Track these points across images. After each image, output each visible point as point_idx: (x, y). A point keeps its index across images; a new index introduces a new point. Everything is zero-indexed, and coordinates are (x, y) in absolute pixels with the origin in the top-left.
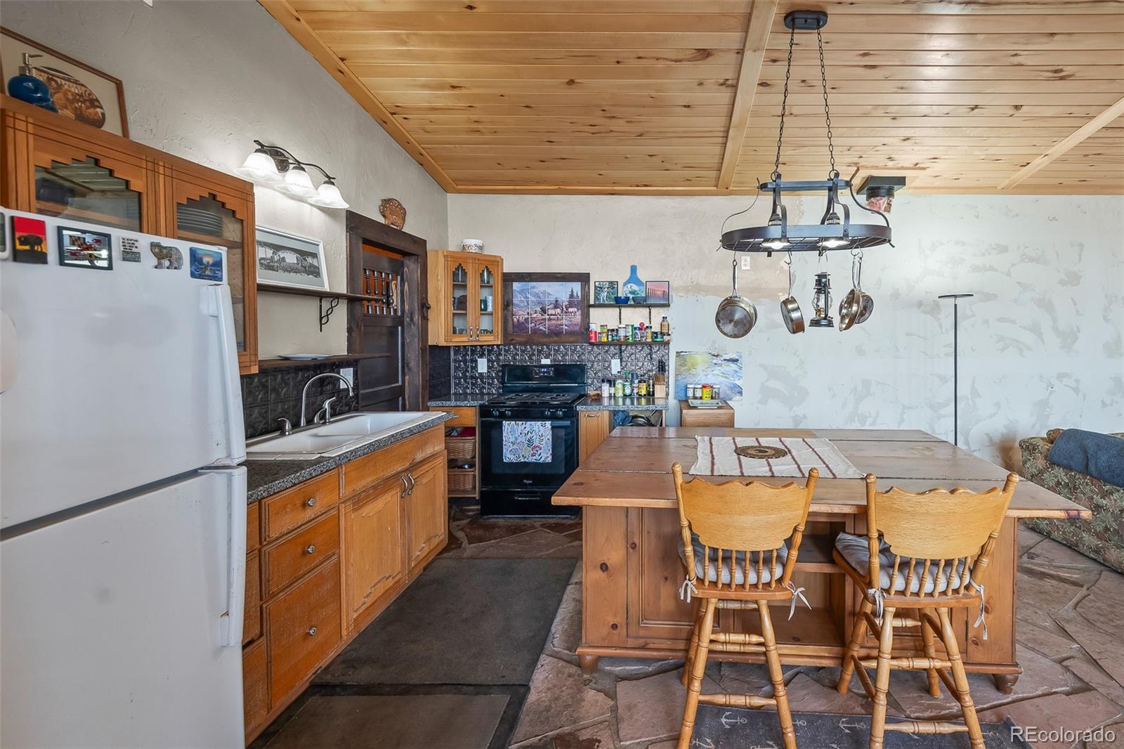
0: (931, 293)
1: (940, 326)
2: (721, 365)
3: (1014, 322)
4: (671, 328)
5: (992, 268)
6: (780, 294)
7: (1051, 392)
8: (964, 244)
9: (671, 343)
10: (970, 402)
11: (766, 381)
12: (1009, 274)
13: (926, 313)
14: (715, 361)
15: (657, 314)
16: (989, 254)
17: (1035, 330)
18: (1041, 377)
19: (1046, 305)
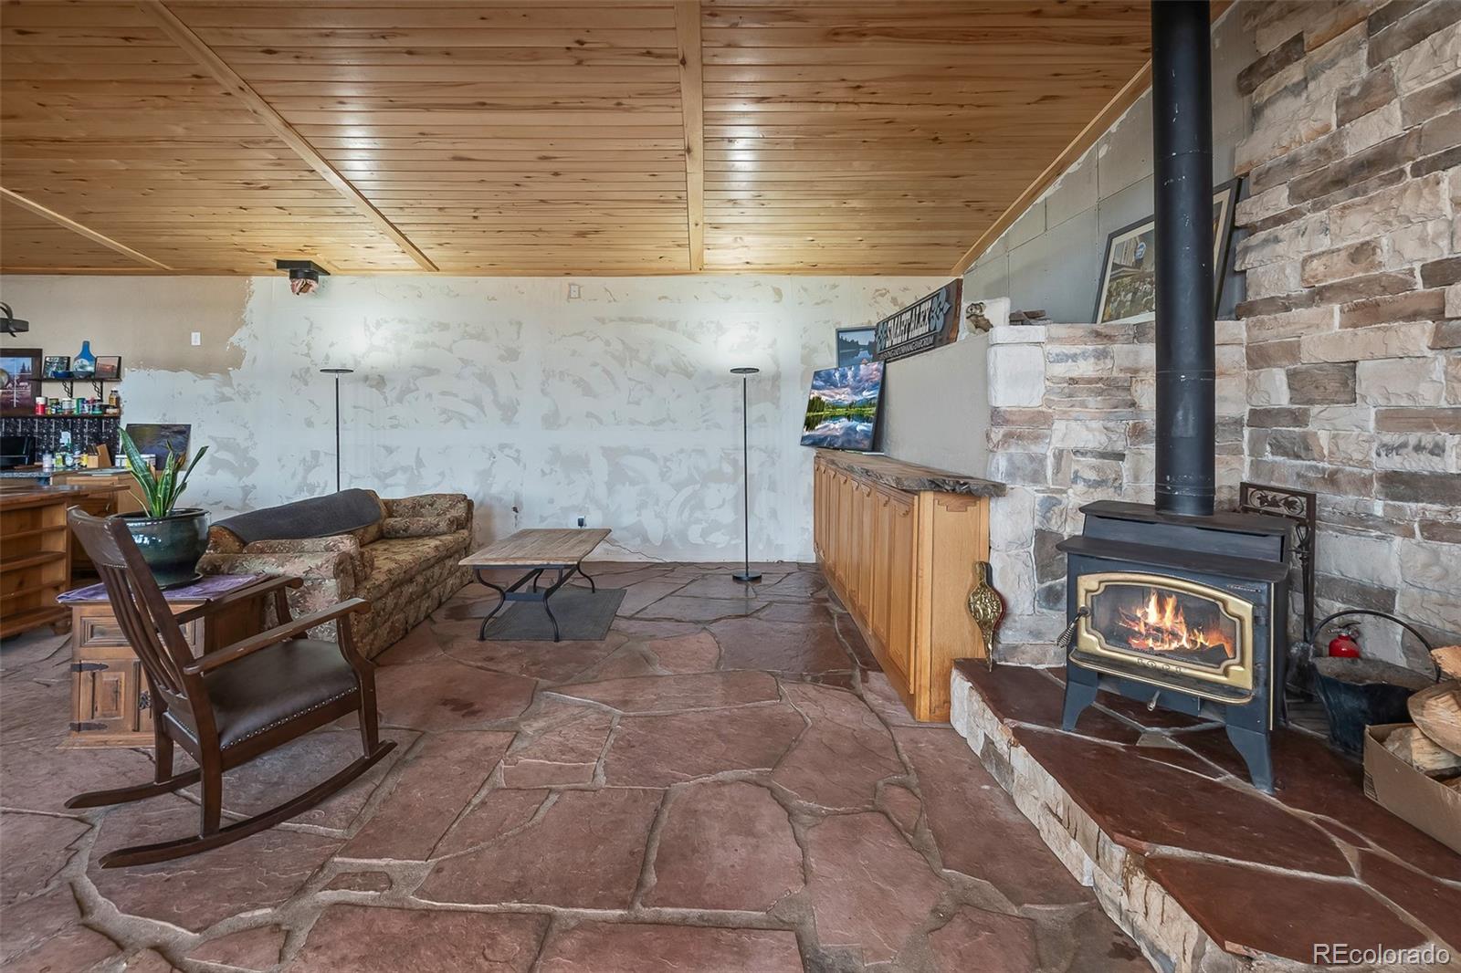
0: (377, 368)
1: (385, 399)
2: (168, 437)
3: (456, 396)
4: (122, 401)
5: (434, 344)
6: (230, 369)
7: (494, 462)
8: (407, 322)
9: (122, 416)
10: (416, 472)
11: (216, 452)
12: (450, 350)
13: (371, 387)
14: (163, 433)
15: (108, 387)
16: (432, 331)
17: (477, 403)
18: (483, 447)
19: (486, 379)
